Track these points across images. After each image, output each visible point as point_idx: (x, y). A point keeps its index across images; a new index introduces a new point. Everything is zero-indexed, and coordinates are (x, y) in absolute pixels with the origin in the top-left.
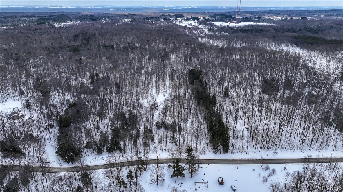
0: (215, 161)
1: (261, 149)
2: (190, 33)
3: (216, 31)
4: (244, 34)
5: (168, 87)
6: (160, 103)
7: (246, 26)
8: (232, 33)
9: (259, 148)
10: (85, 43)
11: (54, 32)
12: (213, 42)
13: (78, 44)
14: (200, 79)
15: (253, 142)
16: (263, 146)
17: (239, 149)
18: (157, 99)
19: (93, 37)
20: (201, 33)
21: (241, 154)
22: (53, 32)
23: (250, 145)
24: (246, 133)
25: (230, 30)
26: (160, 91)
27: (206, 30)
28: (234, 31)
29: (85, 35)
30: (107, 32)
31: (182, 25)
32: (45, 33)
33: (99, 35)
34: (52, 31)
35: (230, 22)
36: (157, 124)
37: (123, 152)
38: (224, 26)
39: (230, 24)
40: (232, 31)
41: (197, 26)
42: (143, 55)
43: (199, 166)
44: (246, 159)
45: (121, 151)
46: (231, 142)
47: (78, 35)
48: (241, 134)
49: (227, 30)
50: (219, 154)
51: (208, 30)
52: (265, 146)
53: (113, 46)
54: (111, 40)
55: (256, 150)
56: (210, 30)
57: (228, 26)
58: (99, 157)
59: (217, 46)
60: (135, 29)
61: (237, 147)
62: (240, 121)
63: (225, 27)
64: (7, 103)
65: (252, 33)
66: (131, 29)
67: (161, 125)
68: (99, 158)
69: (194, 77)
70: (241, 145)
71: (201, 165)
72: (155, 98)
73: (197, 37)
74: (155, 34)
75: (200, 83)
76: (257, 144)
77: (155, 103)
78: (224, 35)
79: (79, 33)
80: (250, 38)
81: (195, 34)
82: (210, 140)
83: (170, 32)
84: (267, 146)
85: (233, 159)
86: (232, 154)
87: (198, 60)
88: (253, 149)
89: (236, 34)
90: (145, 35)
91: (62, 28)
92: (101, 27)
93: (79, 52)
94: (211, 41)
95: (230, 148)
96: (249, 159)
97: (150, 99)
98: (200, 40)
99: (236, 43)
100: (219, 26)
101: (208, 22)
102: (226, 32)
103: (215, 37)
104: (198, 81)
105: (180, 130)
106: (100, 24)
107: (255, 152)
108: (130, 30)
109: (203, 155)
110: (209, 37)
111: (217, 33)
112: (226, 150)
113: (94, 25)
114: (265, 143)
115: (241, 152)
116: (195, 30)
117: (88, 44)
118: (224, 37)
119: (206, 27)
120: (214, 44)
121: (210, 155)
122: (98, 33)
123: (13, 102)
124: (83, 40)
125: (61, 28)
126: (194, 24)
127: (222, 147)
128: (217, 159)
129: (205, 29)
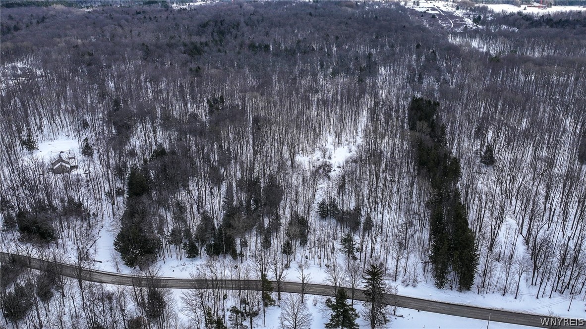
0: (435, 304)
1: (553, 292)
2: (432, 27)
3: (491, 22)
4: (554, 30)
5: (360, 134)
6: (337, 165)
7: (562, 14)
8: (527, 28)
9: (549, 288)
10: (217, 38)
11: (167, 17)
12: (480, 46)
13: (203, 40)
14: (431, 120)
15: (536, 274)
16: (560, 285)
17: (498, 285)
18: (332, 157)
19: (233, 28)
20: (457, 25)
21: (502, 297)
22: (165, 18)
23: (527, 280)
24: (521, 250)
25: (523, 21)
26: (343, 139)
27: (469, 22)
28: (532, 23)
29: (219, 24)
30: (263, 20)
31: (417, 9)
32: (150, 18)
33: (247, 25)
34: (163, 16)
35: (526, 6)
36: (320, 207)
37: (239, 258)
38: (510, 13)
39: (525, 9)
40: (528, 22)
41: (449, 12)
42: (322, 66)
43: (394, 311)
44: (512, 311)
45: (234, 255)
46: (480, 268)
47: (207, 23)
48: (508, 253)
49: (515, 20)
50: (449, 291)
51: (473, 22)
52: (565, 285)
53: (267, 47)
54: (267, 34)
55: (541, 293)
56: (476, 21)
57: (519, 13)
58: (191, 263)
59: (487, 53)
60: (318, 14)
61: (494, 280)
62: (510, 221)
63: (512, 14)
64: (55, 141)
65: (574, 28)
66: (311, 14)
67: (328, 211)
68: (189, 266)
69: (419, 115)
70: (504, 276)
71: (400, 311)
72: (328, 154)
73: (445, 35)
74: (356, 24)
75: (429, 129)
76: (546, 280)
77: (328, 164)
78: (506, 30)
79: (209, 21)
80: (566, 39)
81: (443, 28)
82: (431, 257)
83: (387, 23)
84: (570, 287)
85: (479, 306)
86: (480, 295)
87: (437, 81)
88: (534, 290)
89: (534, 29)
90: (333, 27)
91: (183, 11)
92: (254, 11)
93: (200, 54)
94: (475, 44)
95: (477, 280)
96: (520, 312)
97: (318, 154)
98: (451, 39)
99: (533, 49)
100: (499, 14)
101: (476, 5)
102: (514, 26)
103: (486, 36)
104: (426, 124)
105: (369, 225)
106: (252, 6)
107: (537, 298)
108: (308, 16)
109: (410, 288)
110: (473, 34)
111: (492, 28)
112: (465, 284)
113: (241, 7)
114: (567, 280)
115: (502, 292)
116: (443, 20)
117: (221, 41)
118: (506, 35)
119: (469, 15)
120: (481, 50)
121: (427, 290)
122: (245, 22)
123: (67, 141)
124: (215, 34)
125: (180, 11)
126: (444, 9)
127: (456, 276)
128: (440, 301)
129: (466, 19)
